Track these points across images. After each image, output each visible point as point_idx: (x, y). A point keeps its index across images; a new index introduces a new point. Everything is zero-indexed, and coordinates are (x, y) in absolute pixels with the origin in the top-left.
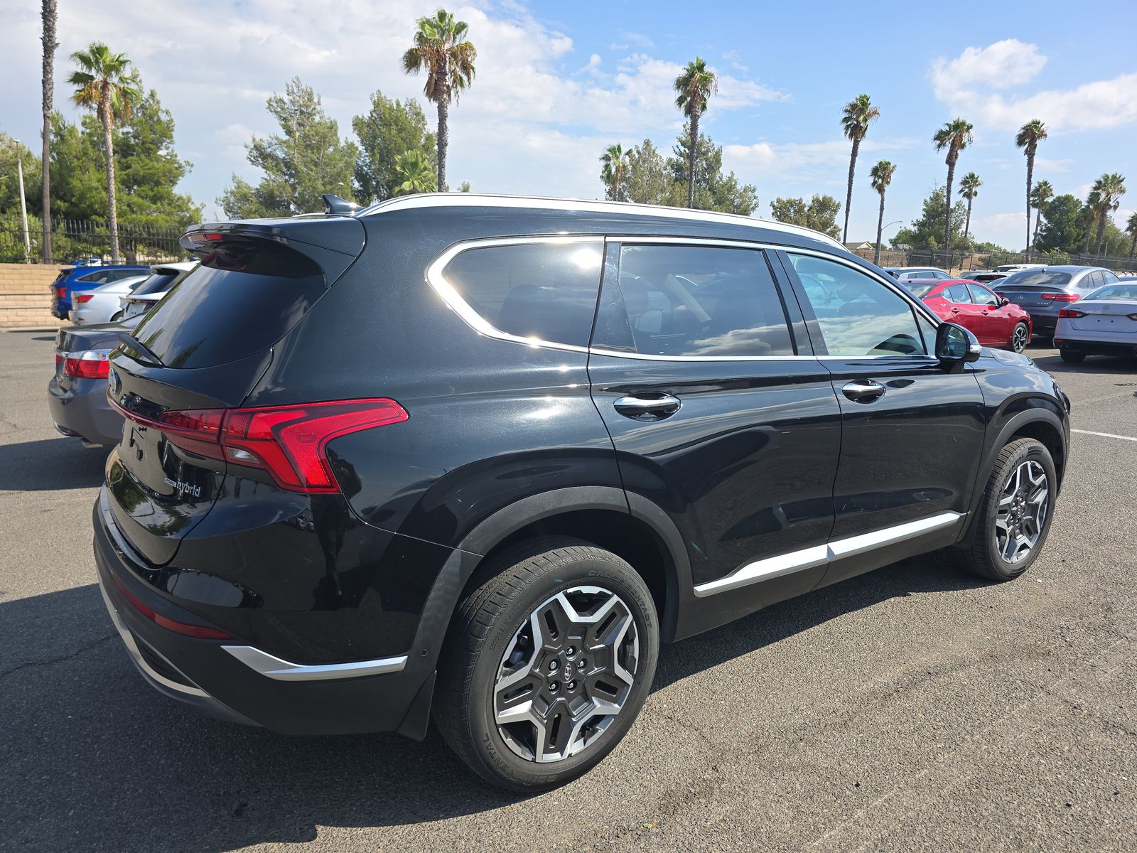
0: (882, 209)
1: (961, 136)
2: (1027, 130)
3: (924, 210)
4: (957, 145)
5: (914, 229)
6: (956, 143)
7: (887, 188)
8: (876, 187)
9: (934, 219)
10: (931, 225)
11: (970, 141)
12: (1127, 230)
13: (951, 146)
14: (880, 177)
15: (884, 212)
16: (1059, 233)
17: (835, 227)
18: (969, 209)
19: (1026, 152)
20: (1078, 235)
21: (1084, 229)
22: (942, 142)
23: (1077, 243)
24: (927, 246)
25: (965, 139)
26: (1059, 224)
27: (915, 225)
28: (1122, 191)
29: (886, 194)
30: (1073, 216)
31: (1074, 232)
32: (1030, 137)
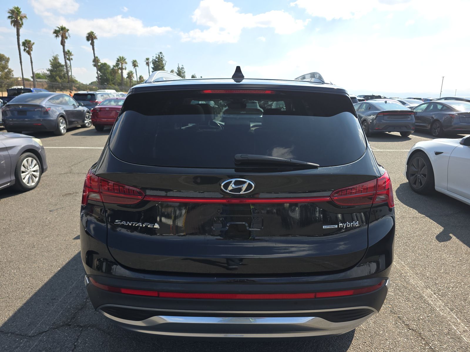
0: (32, 62)
1: (65, 33)
2: (89, 35)
3: (50, 64)
4: (64, 38)
5: (48, 73)
6: (63, 36)
7: (32, 52)
8: (26, 52)
9: (56, 69)
10: (55, 71)
11: (69, 36)
12: (127, 78)
13: (62, 37)
14: (27, 47)
15: (33, 64)
16: (105, 78)
17: (9, 69)
18: (71, 65)
19: (91, 44)
20: (112, 79)
21: (114, 76)
22: (57, 35)
23: (112, 82)
24: (56, 80)
25: (67, 35)
26: (104, 74)
27: (48, 71)
28: (126, 63)
29: (32, 55)
30: (109, 71)
31: (110, 77)
32: (91, 37)
